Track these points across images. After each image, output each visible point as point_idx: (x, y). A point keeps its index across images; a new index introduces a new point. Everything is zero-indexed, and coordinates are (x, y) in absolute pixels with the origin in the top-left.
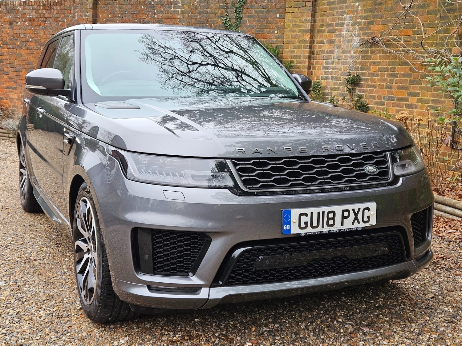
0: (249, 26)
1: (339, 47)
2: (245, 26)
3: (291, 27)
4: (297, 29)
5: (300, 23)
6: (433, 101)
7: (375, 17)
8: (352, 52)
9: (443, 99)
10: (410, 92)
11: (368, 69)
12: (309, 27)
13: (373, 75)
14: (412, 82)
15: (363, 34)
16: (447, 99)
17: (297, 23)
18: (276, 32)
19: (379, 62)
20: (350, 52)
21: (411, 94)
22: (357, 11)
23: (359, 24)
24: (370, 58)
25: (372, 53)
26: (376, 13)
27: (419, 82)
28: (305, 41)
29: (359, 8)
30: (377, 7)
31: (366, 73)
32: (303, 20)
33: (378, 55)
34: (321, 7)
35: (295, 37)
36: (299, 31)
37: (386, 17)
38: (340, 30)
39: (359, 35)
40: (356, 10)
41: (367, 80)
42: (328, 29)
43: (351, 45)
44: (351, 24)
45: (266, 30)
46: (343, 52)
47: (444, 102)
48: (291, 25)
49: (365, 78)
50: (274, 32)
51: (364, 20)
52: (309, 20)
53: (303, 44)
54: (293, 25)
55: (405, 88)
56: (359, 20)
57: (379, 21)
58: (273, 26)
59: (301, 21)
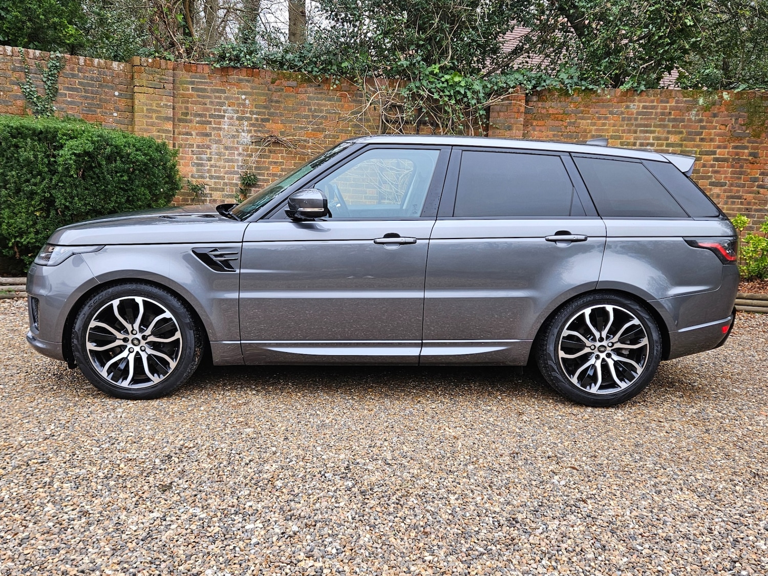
0: (71, 103)
1: (218, 142)
2: (64, 102)
3: (145, 112)
4: (154, 115)
5: (157, 108)
7: (270, 114)
8: (240, 149)
11: (268, 169)
12: (170, 114)
13: (274, 175)
15: (255, 131)
17: (154, 108)
18: (115, 114)
19: (281, 162)
20: (237, 149)
22: (244, 105)
23: (249, 119)
24: (269, 157)
25: (270, 151)
26: (272, 110)
28: (167, 131)
29: (247, 102)
30: (273, 104)
31: (264, 173)
32: (162, 104)
33: (280, 155)
34: (182, 92)
35: (153, 125)
36: (157, 118)
37: (287, 116)
38: (219, 123)
39: (249, 131)
40: (242, 103)
41: (267, 181)
42: (197, 119)
43: (238, 141)
44: (235, 118)
45: (99, 110)
46: (226, 148)
48: (145, 108)
49: (264, 179)
50: (112, 114)
51: (255, 116)
52: (170, 106)
53: (164, 135)
54: (147, 109)
56: (248, 115)
57: (278, 119)
58: (111, 106)
59: (158, 105)
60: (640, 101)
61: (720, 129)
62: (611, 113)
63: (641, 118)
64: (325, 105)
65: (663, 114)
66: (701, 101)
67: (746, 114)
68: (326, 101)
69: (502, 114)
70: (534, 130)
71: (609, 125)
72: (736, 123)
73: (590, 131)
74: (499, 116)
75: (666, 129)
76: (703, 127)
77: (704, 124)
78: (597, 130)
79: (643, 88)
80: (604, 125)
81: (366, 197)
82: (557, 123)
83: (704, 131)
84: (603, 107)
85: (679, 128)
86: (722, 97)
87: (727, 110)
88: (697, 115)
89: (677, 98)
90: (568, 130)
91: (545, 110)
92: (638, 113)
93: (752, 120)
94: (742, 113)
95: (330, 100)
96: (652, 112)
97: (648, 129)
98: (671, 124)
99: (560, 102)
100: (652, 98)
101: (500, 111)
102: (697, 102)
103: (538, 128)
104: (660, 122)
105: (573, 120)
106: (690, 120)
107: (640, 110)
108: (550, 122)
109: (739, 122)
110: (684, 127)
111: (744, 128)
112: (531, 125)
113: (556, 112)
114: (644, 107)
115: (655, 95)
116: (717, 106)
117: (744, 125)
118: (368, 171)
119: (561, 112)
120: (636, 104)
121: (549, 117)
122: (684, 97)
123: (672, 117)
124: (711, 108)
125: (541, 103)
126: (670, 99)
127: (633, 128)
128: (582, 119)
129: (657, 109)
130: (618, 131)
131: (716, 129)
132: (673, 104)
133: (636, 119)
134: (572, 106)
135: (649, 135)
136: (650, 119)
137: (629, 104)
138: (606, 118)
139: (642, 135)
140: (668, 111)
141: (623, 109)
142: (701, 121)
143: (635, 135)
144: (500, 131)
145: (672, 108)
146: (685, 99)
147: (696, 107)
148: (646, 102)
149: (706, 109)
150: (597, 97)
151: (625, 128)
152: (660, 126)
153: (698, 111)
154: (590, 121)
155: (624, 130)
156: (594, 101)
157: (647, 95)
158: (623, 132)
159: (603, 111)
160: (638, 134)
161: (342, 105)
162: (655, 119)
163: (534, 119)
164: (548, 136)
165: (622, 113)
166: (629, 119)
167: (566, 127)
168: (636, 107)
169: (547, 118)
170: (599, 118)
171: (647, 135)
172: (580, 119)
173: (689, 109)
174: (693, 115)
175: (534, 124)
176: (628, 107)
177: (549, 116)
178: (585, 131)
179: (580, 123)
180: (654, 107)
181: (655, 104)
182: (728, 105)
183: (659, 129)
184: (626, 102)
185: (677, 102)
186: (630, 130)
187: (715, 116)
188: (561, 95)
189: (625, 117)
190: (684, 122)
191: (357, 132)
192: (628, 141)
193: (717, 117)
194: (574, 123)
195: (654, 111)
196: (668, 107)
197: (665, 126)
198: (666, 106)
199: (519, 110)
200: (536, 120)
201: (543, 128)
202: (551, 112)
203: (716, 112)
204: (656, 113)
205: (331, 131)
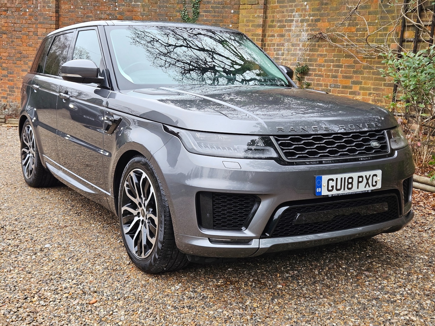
9: (383, 87)
10: (354, 81)
13: (320, 65)
14: (355, 72)
21: (355, 83)
27: (361, 73)
47: (383, 90)
55: (349, 77)
205: (362, 24)
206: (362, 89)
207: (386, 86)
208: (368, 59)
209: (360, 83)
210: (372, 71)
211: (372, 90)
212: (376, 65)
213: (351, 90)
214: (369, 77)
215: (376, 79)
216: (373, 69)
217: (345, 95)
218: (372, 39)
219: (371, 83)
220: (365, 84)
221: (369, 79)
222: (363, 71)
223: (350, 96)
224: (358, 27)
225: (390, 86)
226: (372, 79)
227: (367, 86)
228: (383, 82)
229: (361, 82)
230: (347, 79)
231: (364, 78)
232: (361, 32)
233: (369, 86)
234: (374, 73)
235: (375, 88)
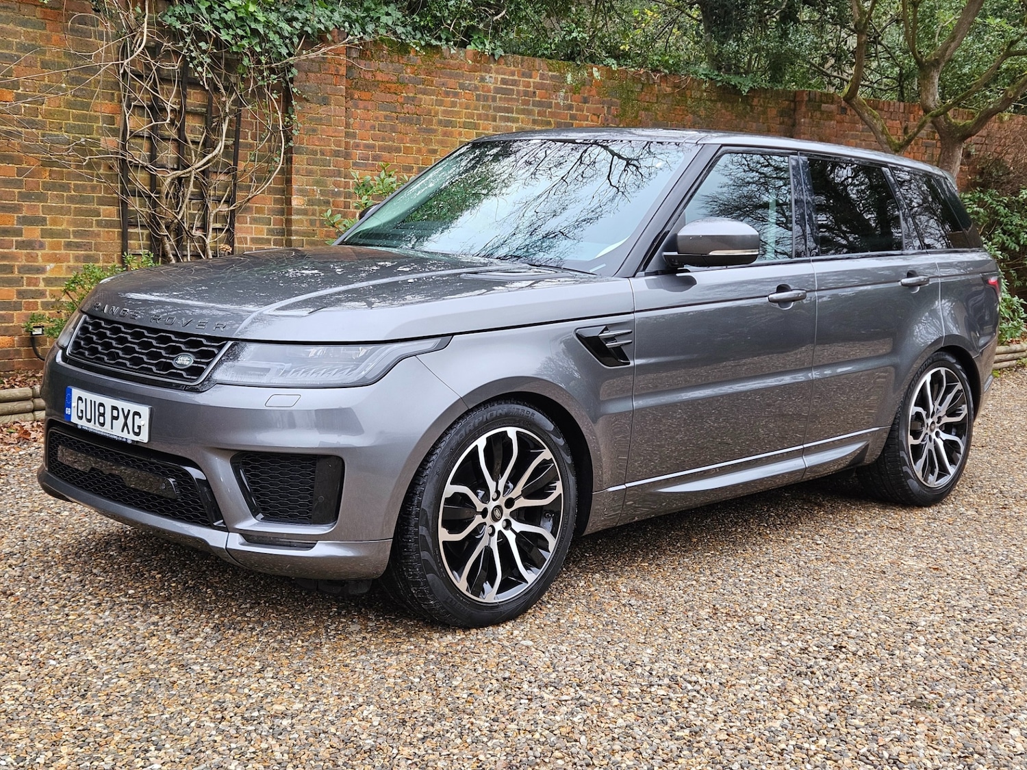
6: (76, 234)
9: (95, 229)
10: (24, 217)
14: (23, 197)
16: (102, 229)
21: (26, 221)
27: (41, 198)
47: (98, 235)
55: (11, 208)
60: (497, 72)
61: (592, 121)
62: (462, 87)
63: (500, 98)
64: (15, 34)
65: (526, 93)
66: (569, 78)
67: (618, 101)
68: (16, 25)
69: (311, 75)
70: (357, 107)
71: (461, 104)
72: (609, 113)
73: (436, 114)
74: (308, 80)
75: (531, 117)
76: (573, 117)
77: (574, 112)
78: (445, 112)
79: (500, 52)
80: (454, 104)
81: (99, 224)
82: (389, 97)
83: (574, 122)
84: (451, 76)
85: (545, 117)
86: (592, 74)
87: (598, 94)
88: (566, 98)
89: (541, 71)
90: (406, 111)
91: (370, 74)
92: (497, 90)
93: (625, 110)
94: (614, 100)
95: (24, 24)
96: (513, 90)
97: (509, 115)
98: (536, 110)
99: (392, 62)
100: (512, 68)
101: (310, 71)
102: (565, 79)
103: (361, 104)
104: (523, 105)
105: (411, 95)
106: (557, 104)
107: (499, 85)
108: (378, 95)
109: (612, 111)
110: (553, 115)
111: (617, 120)
112: (352, 99)
113: (387, 79)
114: (504, 82)
115: (516, 65)
116: (588, 87)
117: (617, 116)
118: (101, 171)
119: (394, 78)
120: (493, 75)
121: (377, 86)
122: (550, 71)
123: (537, 99)
124: (580, 89)
125: (364, 61)
126: (534, 73)
127: (491, 112)
128: (424, 94)
129: (518, 86)
130: (471, 116)
131: (587, 120)
132: (538, 80)
133: (494, 99)
134: (409, 71)
135: (512, 124)
136: (512, 99)
137: (483, 74)
138: (456, 95)
139: (503, 124)
140: (531, 89)
141: (476, 82)
142: (570, 107)
143: (494, 123)
144: (312, 105)
145: (537, 86)
146: (550, 73)
147: (563, 87)
148: (504, 74)
149: (574, 90)
150: (442, 60)
151: (481, 111)
152: (523, 112)
153: (566, 92)
154: (435, 98)
155: (480, 115)
156: (439, 65)
157: (506, 64)
158: (480, 117)
159: (451, 82)
160: (498, 123)
161: (47, 36)
162: (517, 100)
163: (355, 88)
164: (377, 118)
165: (476, 88)
166: (486, 99)
167: (402, 104)
168: (493, 80)
169: (374, 88)
170: (447, 94)
171: (509, 124)
172: (421, 93)
173: (556, 89)
174: (560, 98)
175: (356, 96)
176: (483, 79)
177: (376, 84)
178: (429, 113)
179: (421, 99)
180: (515, 83)
181: (516, 78)
182: (600, 85)
183: (523, 116)
184: (480, 71)
185: (542, 77)
186: (487, 115)
187: (585, 101)
188: (392, 51)
189: (479, 95)
190: (551, 108)
191: (78, 93)
192: (486, 132)
193: (588, 103)
194: (413, 99)
195: (515, 88)
196: (532, 84)
197: (529, 112)
198: (529, 82)
199: (337, 70)
200: (359, 89)
201: (369, 105)
202: (380, 79)
203: (586, 95)
204: (518, 92)
205: (29, 87)
206: (45, 233)
207: (101, 227)
208: (54, 168)
209: (43, 221)
210: (65, 194)
211: (72, 236)
212: (73, 182)
213: (19, 238)
214: (62, 207)
215: (79, 212)
216: (69, 190)
217: (6, 250)
218: (59, 123)
219: (68, 221)
220: (54, 222)
221: (61, 211)
222: (45, 194)
223: (17, 253)
224: (19, 91)
225: (111, 226)
226: (68, 212)
227: (59, 228)
228: (95, 219)
229: (44, 219)
230: (6, 212)
231: (50, 210)
232: (27, 105)
233: (63, 227)
234: (71, 199)
235: (78, 231)
